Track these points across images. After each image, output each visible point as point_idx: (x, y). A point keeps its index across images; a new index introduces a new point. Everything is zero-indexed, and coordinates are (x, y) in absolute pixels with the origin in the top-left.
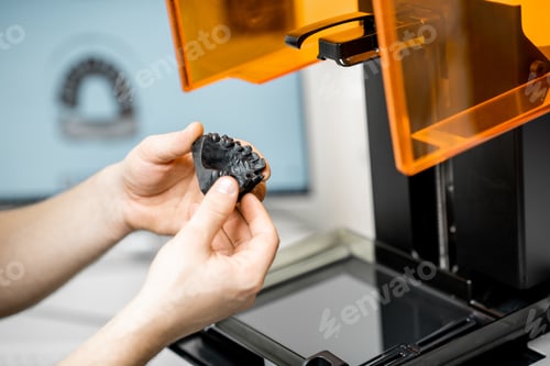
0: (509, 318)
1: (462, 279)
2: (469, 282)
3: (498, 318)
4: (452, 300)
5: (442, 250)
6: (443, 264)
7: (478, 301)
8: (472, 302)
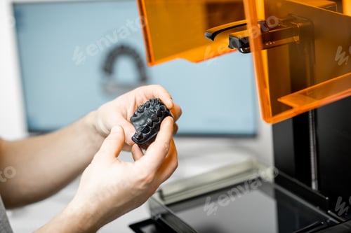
0: (347, 223)
1: (323, 197)
2: (327, 198)
3: (341, 222)
4: (317, 210)
5: (313, 176)
6: (314, 186)
7: (332, 211)
8: (329, 212)
